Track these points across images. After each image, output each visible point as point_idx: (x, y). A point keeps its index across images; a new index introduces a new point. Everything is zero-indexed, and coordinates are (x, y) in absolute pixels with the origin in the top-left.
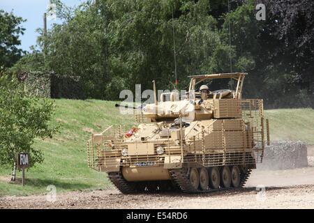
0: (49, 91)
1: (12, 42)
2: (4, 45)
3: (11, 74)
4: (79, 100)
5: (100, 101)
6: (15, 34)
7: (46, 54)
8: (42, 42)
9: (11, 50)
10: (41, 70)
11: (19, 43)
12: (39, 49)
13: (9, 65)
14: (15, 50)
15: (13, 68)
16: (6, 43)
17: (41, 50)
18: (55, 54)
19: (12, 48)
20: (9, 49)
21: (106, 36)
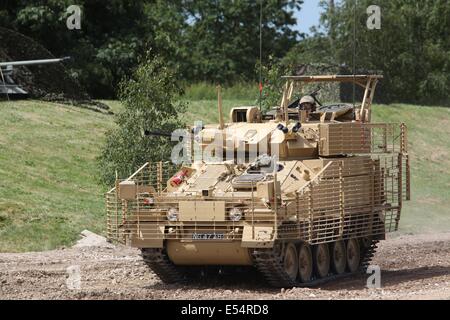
0: (337, 91)
1: (284, 21)
2: (271, 25)
3: (283, 68)
4: (381, 105)
5: (411, 106)
6: (288, 9)
7: (334, 38)
8: (326, 21)
9: (282, 33)
10: (326, 62)
11: (293, 22)
12: (324, 31)
13: (280, 55)
14: (288, 32)
15: (285, 58)
16: (275, 23)
17: (326, 33)
18: (346, 38)
19: (283, 30)
20: (280, 31)
21: (420, 14)
